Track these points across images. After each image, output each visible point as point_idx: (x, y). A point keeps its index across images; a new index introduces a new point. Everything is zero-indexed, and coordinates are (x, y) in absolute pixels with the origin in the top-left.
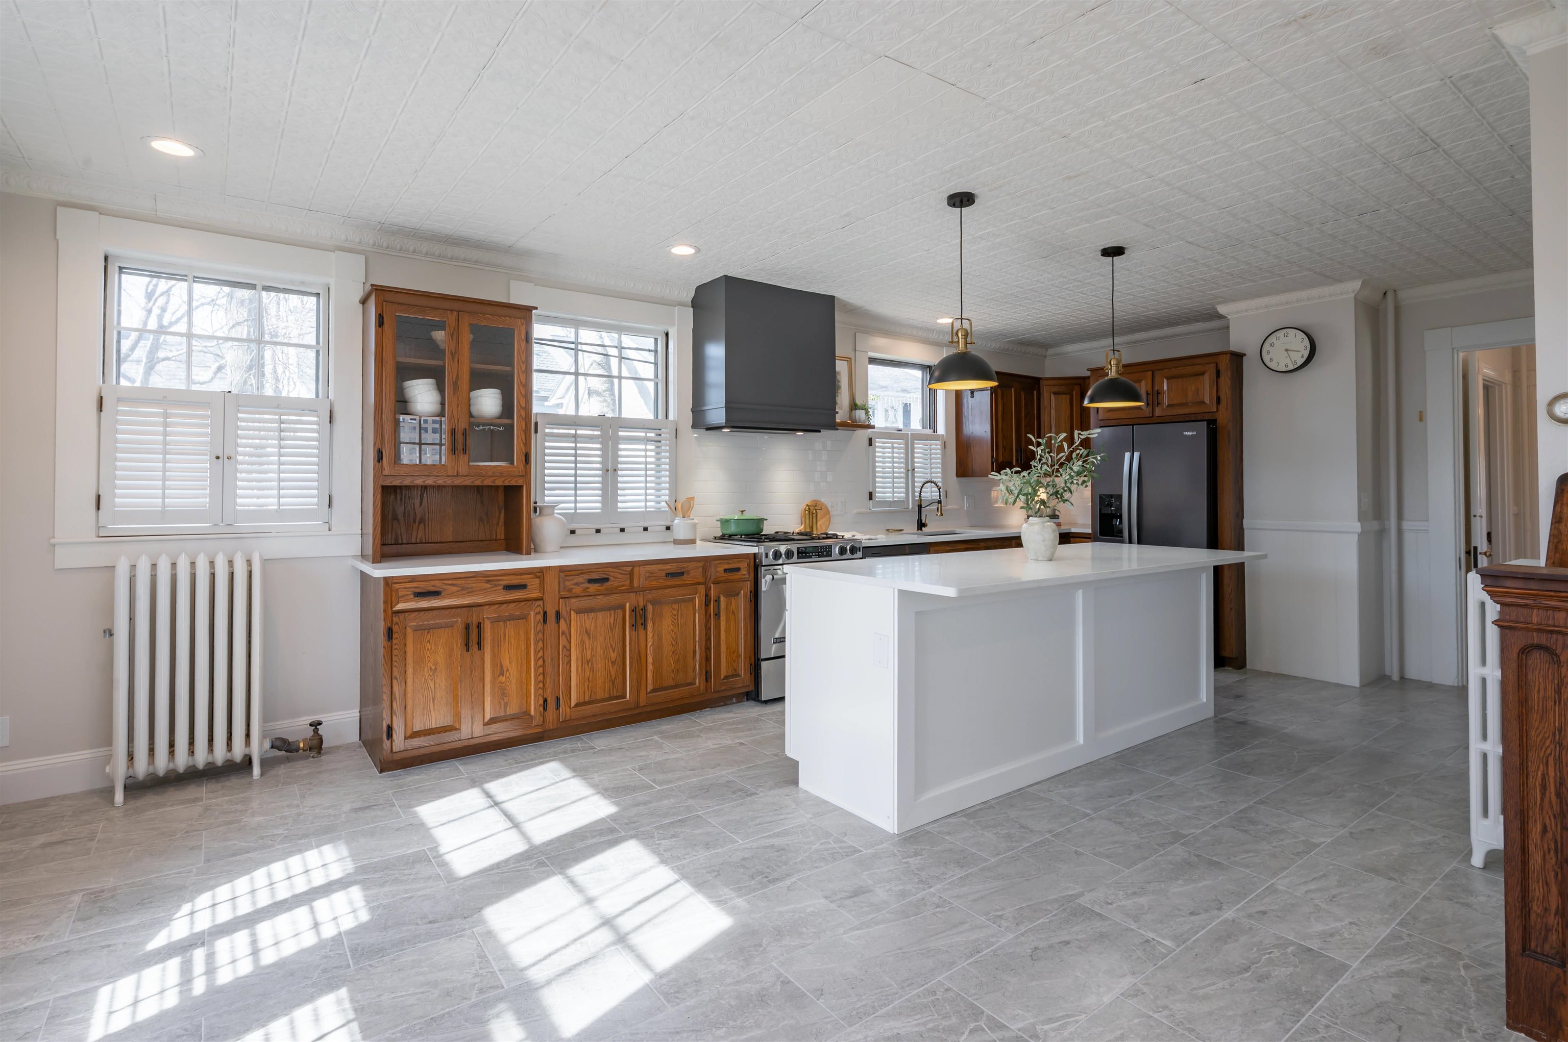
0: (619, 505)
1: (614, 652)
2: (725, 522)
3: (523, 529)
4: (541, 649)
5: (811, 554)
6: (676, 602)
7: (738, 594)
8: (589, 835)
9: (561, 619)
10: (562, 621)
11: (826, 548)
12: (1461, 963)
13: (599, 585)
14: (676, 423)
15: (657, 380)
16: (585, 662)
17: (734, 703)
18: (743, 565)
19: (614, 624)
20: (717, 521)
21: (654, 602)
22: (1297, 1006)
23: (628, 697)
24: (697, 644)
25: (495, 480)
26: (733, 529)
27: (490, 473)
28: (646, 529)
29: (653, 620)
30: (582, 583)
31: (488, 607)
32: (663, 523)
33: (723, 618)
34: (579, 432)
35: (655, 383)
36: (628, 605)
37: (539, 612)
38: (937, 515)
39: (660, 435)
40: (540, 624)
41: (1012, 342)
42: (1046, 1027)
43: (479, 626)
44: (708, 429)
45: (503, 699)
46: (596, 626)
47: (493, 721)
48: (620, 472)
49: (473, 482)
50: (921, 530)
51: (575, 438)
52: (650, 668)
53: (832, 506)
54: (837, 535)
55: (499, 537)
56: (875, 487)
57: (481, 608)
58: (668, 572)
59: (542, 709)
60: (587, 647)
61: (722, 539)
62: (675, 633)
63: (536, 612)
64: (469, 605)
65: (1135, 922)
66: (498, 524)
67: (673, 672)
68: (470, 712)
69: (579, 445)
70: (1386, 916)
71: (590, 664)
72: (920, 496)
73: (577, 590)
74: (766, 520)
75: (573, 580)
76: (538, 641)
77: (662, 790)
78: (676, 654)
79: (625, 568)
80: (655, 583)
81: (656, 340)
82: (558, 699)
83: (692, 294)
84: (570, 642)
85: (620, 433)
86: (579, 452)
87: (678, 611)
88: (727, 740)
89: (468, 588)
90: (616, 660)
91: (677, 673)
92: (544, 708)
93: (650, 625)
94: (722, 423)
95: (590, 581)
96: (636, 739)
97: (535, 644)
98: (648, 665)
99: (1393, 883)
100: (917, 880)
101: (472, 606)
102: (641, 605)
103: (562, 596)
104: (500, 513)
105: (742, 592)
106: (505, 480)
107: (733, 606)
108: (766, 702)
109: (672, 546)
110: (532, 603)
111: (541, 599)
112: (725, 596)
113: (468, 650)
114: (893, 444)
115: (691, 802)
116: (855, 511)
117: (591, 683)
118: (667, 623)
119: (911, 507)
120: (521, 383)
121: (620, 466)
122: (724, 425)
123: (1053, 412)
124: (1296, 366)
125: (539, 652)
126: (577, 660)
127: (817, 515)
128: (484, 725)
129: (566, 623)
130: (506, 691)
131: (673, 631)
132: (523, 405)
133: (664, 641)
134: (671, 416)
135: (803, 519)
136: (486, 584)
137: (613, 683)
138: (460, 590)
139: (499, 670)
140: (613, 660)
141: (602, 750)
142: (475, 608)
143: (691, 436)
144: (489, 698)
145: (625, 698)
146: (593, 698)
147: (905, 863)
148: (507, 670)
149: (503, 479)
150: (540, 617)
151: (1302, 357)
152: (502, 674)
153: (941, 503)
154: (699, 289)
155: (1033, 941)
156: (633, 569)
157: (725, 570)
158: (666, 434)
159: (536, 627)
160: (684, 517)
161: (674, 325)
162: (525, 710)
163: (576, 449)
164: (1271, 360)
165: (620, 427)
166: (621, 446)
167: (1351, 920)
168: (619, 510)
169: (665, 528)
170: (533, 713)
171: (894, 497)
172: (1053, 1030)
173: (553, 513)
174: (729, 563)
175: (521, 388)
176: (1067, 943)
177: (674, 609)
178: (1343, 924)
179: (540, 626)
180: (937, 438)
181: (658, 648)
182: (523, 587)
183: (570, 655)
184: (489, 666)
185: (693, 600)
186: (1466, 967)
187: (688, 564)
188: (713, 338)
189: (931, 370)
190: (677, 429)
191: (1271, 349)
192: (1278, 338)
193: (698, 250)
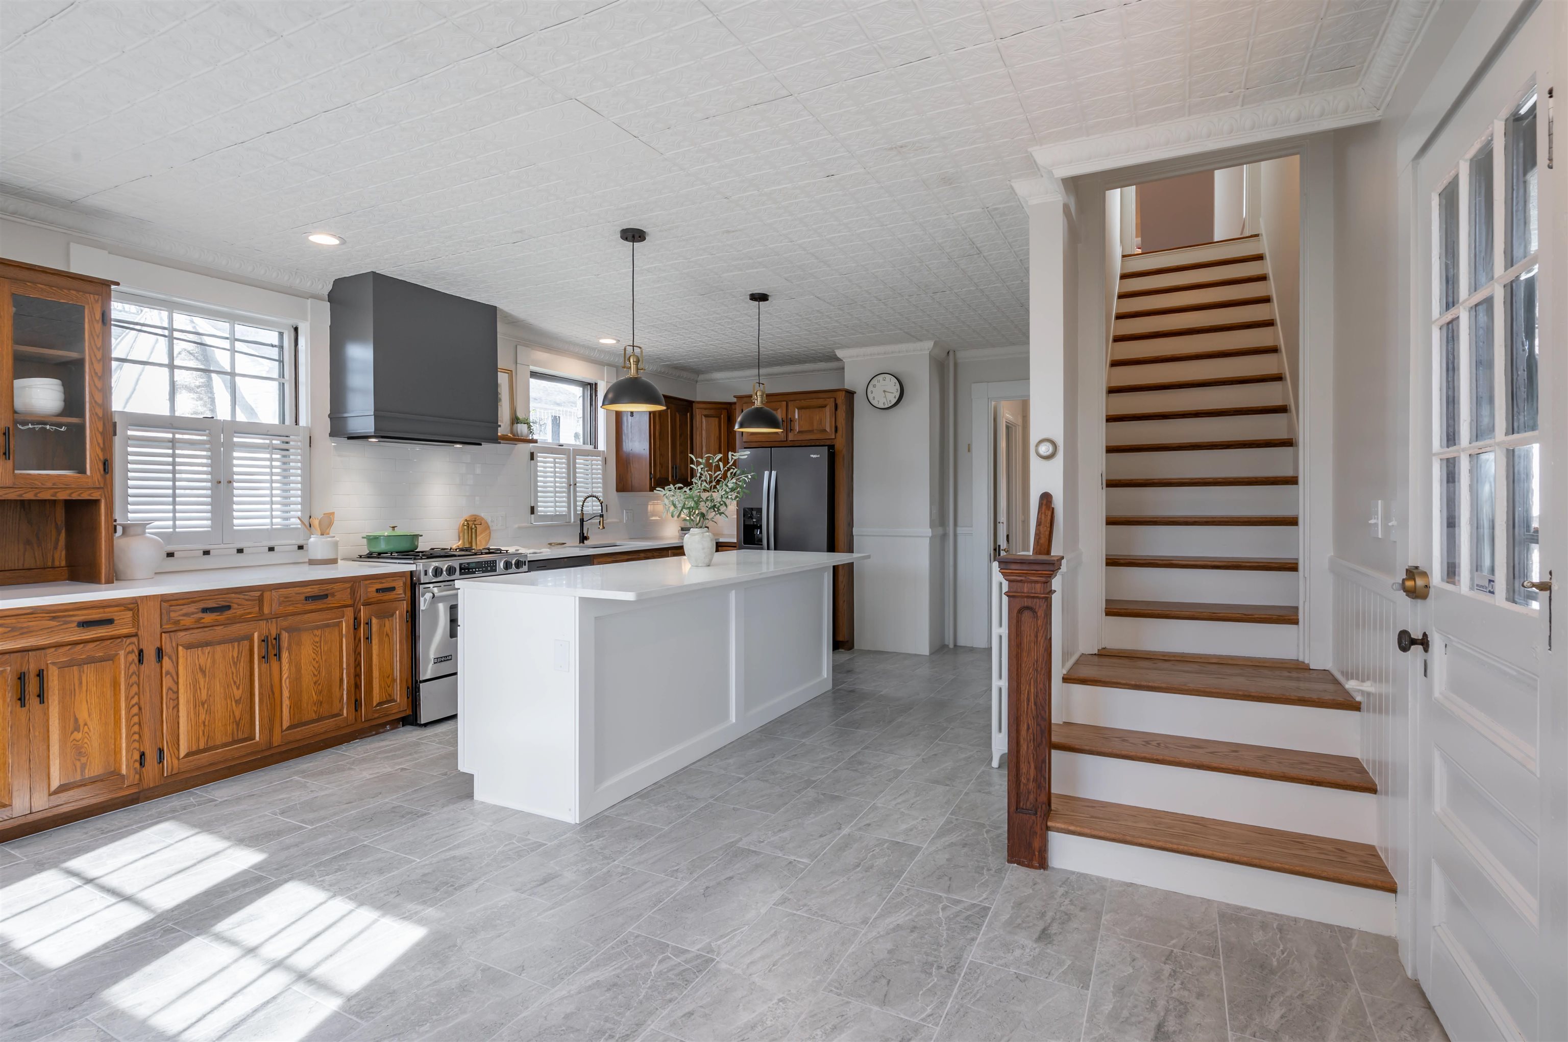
0: (236, 522)
1: (238, 688)
2: (372, 539)
3: (100, 555)
4: (136, 694)
5: (474, 570)
6: (317, 628)
7: (392, 615)
8: (228, 889)
9: (164, 658)
10: (166, 660)
11: (490, 563)
12: (985, 830)
13: (218, 614)
14: (310, 430)
15: (282, 380)
16: (198, 704)
17: (388, 730)
18: (399, 584)
19: (237, 657)
20: (363, 538)
21: (287, 629)
22: (890, 882)
23: (257, 738)
24: (345, 671)
25: (57, 493)
26: (382, 547)
27: (49, 485)
28: (271, 549)
29: (289, 649)
30: (193, 613)
31: (53, 649)
32: (294, 542)
33: (375, 641)
34: (177, 436)
35: (280, 383)
36: (256, 635)
37: (133, 651)
38: (599, 528)
39: (287, 443)
40: (133, 665)
41: (668, 366)
42: (719, 942)
43: (40, 674)
44: (350, 438)
45: (79, 760)
46: (214, 662)
47: (62, 789)
48: (235, 484)
49: (21, 495)
50: (583, 542)
51: (173, 444)
52: (286, 703)
53: (492, 521)
54: (501, 550)
55: (57, 564)
56: (536, 501)
57: (43, 651)
58: (308, 595)
59: (137, 765)
60: (202, 687)
61: (369, 557)
62: (317, 662)
63: (128, 650)
64: (22, 649)
65: (781, 851)
66: (56, 548)
67: (315, 705)
68: (27, 782)
69: (177, 452)
70: (944, 810)
71: (206, 706)
72: (582, 510)
73: (187, 621)
74: (422, 536)
75: (181, 610)
76: (131, 686)
77: (315, 828)
78: (319, 684)
79: (252, 593)
80: (291, 608)
81: (281, 334)
82: (161, 751)
83: (330, 287)
84: (177, 683)
85: (235, 440)
86: (178, 460)
87: (321, 637)
88: (386, 768)
89: (22, 628)
90: (241, 698)
91: (321, 705)
92: (141, 764)
93: (285, 655)
94: (371, 432)
95: (205, 610)
96: (271, 783)
97: (126, 689)
98: (284, 700)
99: (948, 788)
100: (601, 858)
101: (28, 651)
102: (274, 635)
103: (164, 630)
104: (59, 534)
105: (397, 612)
106: (72, 493)
107: (387, 628)
108: (426, 725)
109: (306, 567)
110: (122, 641)
111: (136, 635)
112: (378, 617)
113: (23, 705)
114: (555, 459)
116: (516, 526)
117: (207, 728)
118: (307, 651)
119: (572, 520)
120: (96, 373)
121: (236, 477)
122: (373, 434)
123: (704, 433)
124: (890, 405)
125: (133, 697)
126: (188, 702)
127: (476, 530)
128: (50, 795)
129: (172, 661)
130: (83, 750)
131: (314, 659)
132: (100, 401)
133: (303, 672)
134: (303, 422)
135: (461, 535)
136: (51, 622)
137: (238, 725)
138: (9, 632)
139: (72, 725)
140: (237, 698)
141: (226, 800)
142: (34, 653)
143: (326, 444)
144: (57, 762)
145: (254, 739)
146: (211, 744)
147: (590, 846)
148: (86, 724)
149: (68, 492)
150: (134, 657)
151: (895, 398)
152: (77, 729)
153: (603, 517)
154: (338, 282)
155: (705, 883)
156: (262, 595)
157: (378, 591)
158: (297, 443)
159: (127, 668)
160: (322, 534)
161: (307, 320)
162: (112, 769)
163: (174, 456)
164: (873, 398)
165: (235, 433)
166: (235, 454)
167: (923, 818)
168: (235, 528)
169: (296, 547)
170: (124, 771)
171: (556, 511)
172: (724, 943)
173: (144, 533)
174: (382, 583)
175: (96, 380)
176: (731, 878)
177: (315, 636)
178: (918, 821)
179: (133, 668)
180: (598, 454)
181: (296, 680)
182: (110, 622)
183: (178, 698)
184: (57, 721)
185: (339, 624)
186: (987, 832)
187: (333, 585)
188: (359, 338)
189: (592, 387)
190: (310, 437)
191: (874, 389)
192: (879, 381)
193: (343, 242)
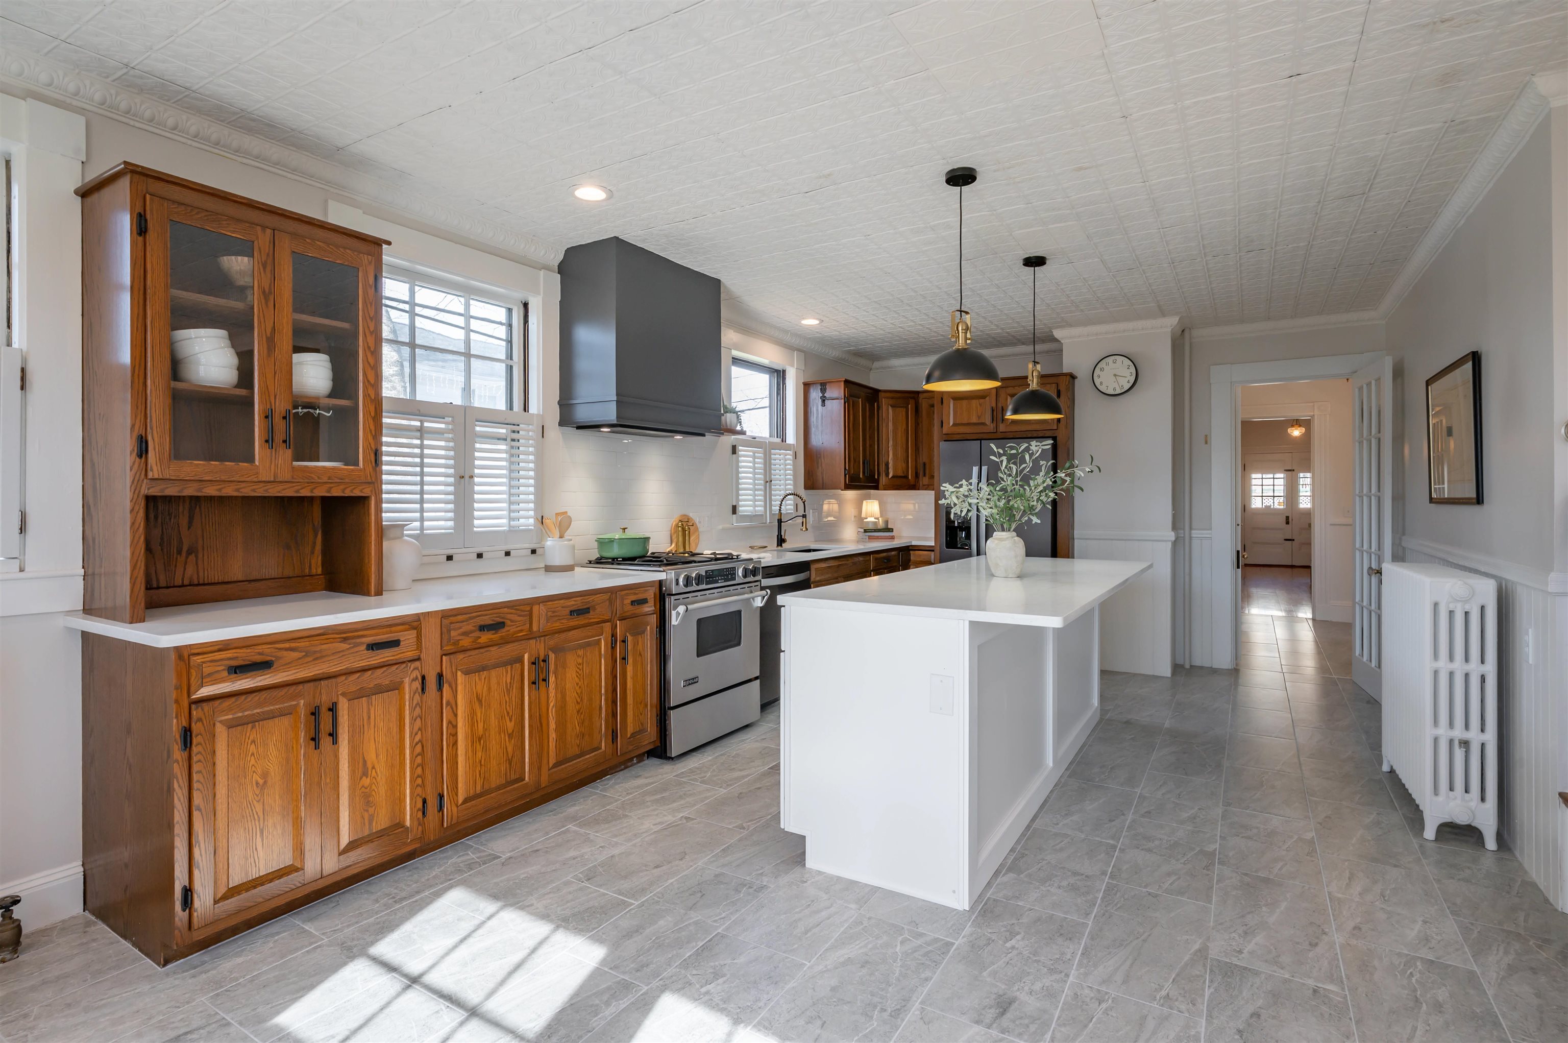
0: (476, 522)
1: (511, 720)
2: (602, 543)
3: (369, 561)
4: (419, 729)
5: (716, 579)
6: (581, 647)
7: (643, 632)
9: (445, 685)
10: (446, 687)
11: (728, 571)
12: (1532, 944)
13: (494, 632)
14: (541, 417)
15: (510, 363)
16: (476, 739)
18: (650, 594)
19: (510, 683)
20: (595, 541)
21: (556, 650)
23: (527, 779)
24: (603, 698)
25: (331, 488)
26: (615, 551)
27: (325, 479)
28: (508, 554)
29: (555, 673)
30: (471, 632)
31: (343, 678)
32: (527, 546)
33: (630, 660)
34: (426, 424)
35: (507, 365)
36: (526, 656)
37: (417, 678)
38: (802, 530)
39: (517, 432)
40: (417, 694)
41: (849, 352)
43: (333, 709)
44: (579, 428)
45: (367, 811)
46: (489, 689)
47: (352, 846)
48: (476, 480)
49: (297, 491)
50: (781, 546)
51: (421, 432)
52: (553, 735)
53: (700, 522)
54: (732, 555)
55: (314, 571)
56: (738, 500)
57: (334, 680)
58: (572, 608)
59: (420, 814)
60: (479, 720)
61: (598, 563)
62: (580, 687)
63: (412, 677)
64: (314, 678)
65: (1281, 968)
66: (313, 553)
67: (578, 737)
68: (318, 840)
69: (426, 442)
70: (1436, 907)
71: (482, 742)
72: (780, 510)
73: (466, 642)
75: (460, 628)
76: (415, 720)
77: (642, 905)
78: (582, 713)
79: (521, 607)
80: (557, 625)
81: (510, 311)
82: (441, 797)
83: (561, 257)
84: (456, 715)
85: (478, 429)
86: (426, 451)
87: (583, 658)
88: (665, 816)
89: (315, 652)
90: (513, 731)
91: (583, 738)
92: (424, 813)
93: (552, 679)
94: (613, 420)
95: (482, 628)
97: (411, 723)
98: (550, 733)
99: (1402, 870)
100: (1045, 970)
101: (321, 679)
102: (542, 658)
103: (445, 652)
104: (316, 536)
105: (648, 628)
106: (346, 488)
107: (640, 647)
108: (672, 758)
109: (542, 576)
110: (407, 666)
111: (419, 659)
112: (633, 635)
113: (317, 747)
114: (754, 453)
115: (695, 916)
116: (720, 527)
117: (483, 767)
118: (571, 674)
119: (768, 521)
120: (369, 348)
121: (476, 471)
122: (615, 422)
123: (890, 424)
124: (1123, 391)
125: (416, 734)
126: (466, 738)
127: (689, 532)
128: (340, 854)
129: (452, 689)
130: (371, 799)
131: (577, 684)
132: (372, 382)
133: (567, 699)
134: (534, 408)
135: (674, 537)
136: (342, 645)
137: (510, 764)
138: (304, 656)
139: (360, 768)
140: (510, 731)
141: (510, 858)
142: (326, 682)
143: (558, 435)
144: (347, 813)
145: (524, 780)
146: (486, 787)
147: (1012, 948)
148: (373, 768)
149: (342, 487)
150: (417, 685)
151: (1128, 382)
152: (365, 774)
153: (806, 518)
154: (570, 252)
155: (1228, 1022)
156: (532, 609)
157: (633, 603)
158: (528, 432)
159: (412, 699)
160: (561, 537)
161: (540, 295)
162: (398, 821)
163: (422, 447)
164: (1101, 383)
165: (477, 421)
166: (477, 446)
167: (1421, 919)
168: (475, 529)
169: (529, 551)
170: (408, 823)
171: (755, 511)
173: (403, 535)
174: (635, 594)
175: (369, 355)
176: (1257, 1016)
177: (579, 656)
178: (1420, 924)
179: (417, 698)
180: (789, 447)
181: (562, 708)
182: (395, 643)
183: (456, 733)
184: (347, 765)
185: (598, 642)
187: (594, 597)
188: (593, 316)
189: (779, 375)
190: (543, 426)
191: (1101, 373)
192: (1107, 364)
193: (610, 194)
